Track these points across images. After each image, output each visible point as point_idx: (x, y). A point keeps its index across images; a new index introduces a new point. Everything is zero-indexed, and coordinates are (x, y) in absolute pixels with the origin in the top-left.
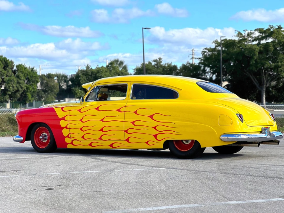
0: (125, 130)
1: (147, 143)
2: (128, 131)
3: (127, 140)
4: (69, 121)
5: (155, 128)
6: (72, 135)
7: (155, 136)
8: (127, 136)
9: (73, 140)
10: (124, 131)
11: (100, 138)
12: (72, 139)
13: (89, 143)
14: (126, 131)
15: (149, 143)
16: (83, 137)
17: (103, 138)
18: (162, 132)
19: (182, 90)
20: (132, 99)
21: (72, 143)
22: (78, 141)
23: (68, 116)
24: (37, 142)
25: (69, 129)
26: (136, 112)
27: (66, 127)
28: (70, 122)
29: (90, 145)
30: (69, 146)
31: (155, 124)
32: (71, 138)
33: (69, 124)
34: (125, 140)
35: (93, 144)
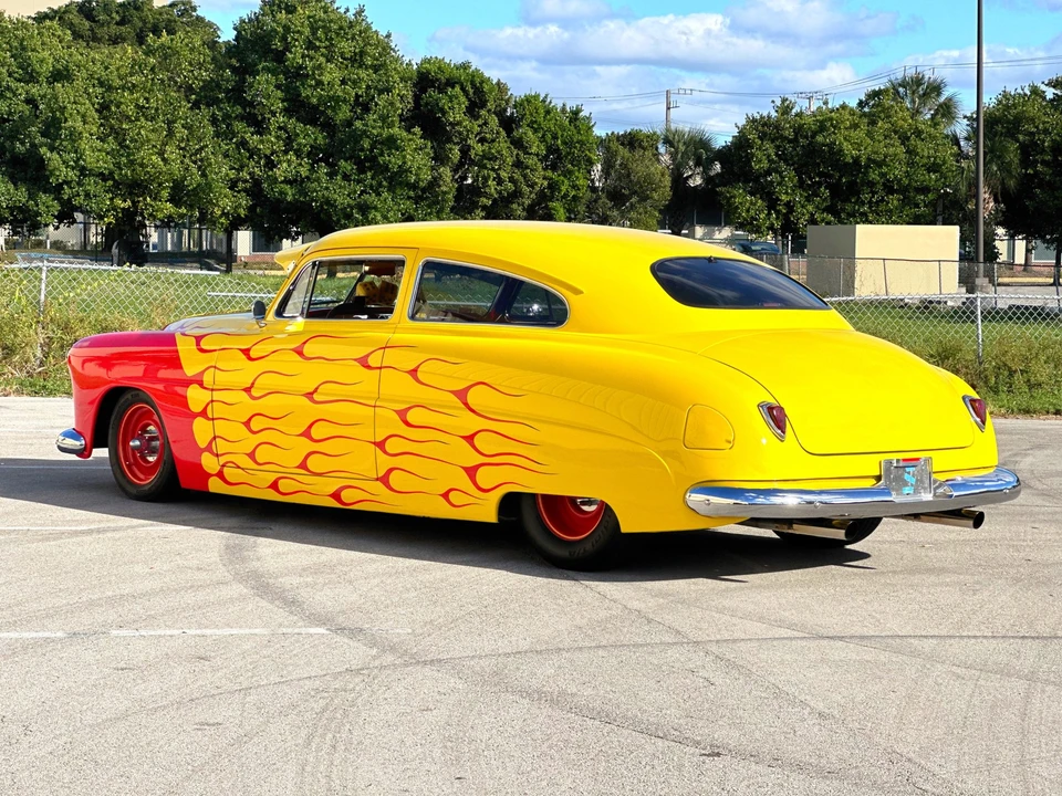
0: (378, 440)
1: (446, 496)
2: (389, 446)
3: (384, 480)
4: (212, 390)
5: (470, 439)
6: (221, 446)
7: (471, 472)
8: (385, 463)
9: (223, 466)
10: (374, 443)
11: (303, 466)
12: (223, 460)
13: (272, 477)
14: (381, 445)
15: (452, 496)
16: (252, 455)
17: (311, 463)
18: (492, 460)
19: (581, 292)
20: (413, 317)
21: (220, 475)
22: (239, 467)
23: (212, 369)
24: (126, 461)
25: (213, 419)
26: (413, 372)
27: (203, 414)
28: (217, 396)
29: (274, 486)
30: (215, 486)
31: (471, 423)
32: (217, 455)
33: (212, 401)
34: (377, 479)
35: (283, 486)
